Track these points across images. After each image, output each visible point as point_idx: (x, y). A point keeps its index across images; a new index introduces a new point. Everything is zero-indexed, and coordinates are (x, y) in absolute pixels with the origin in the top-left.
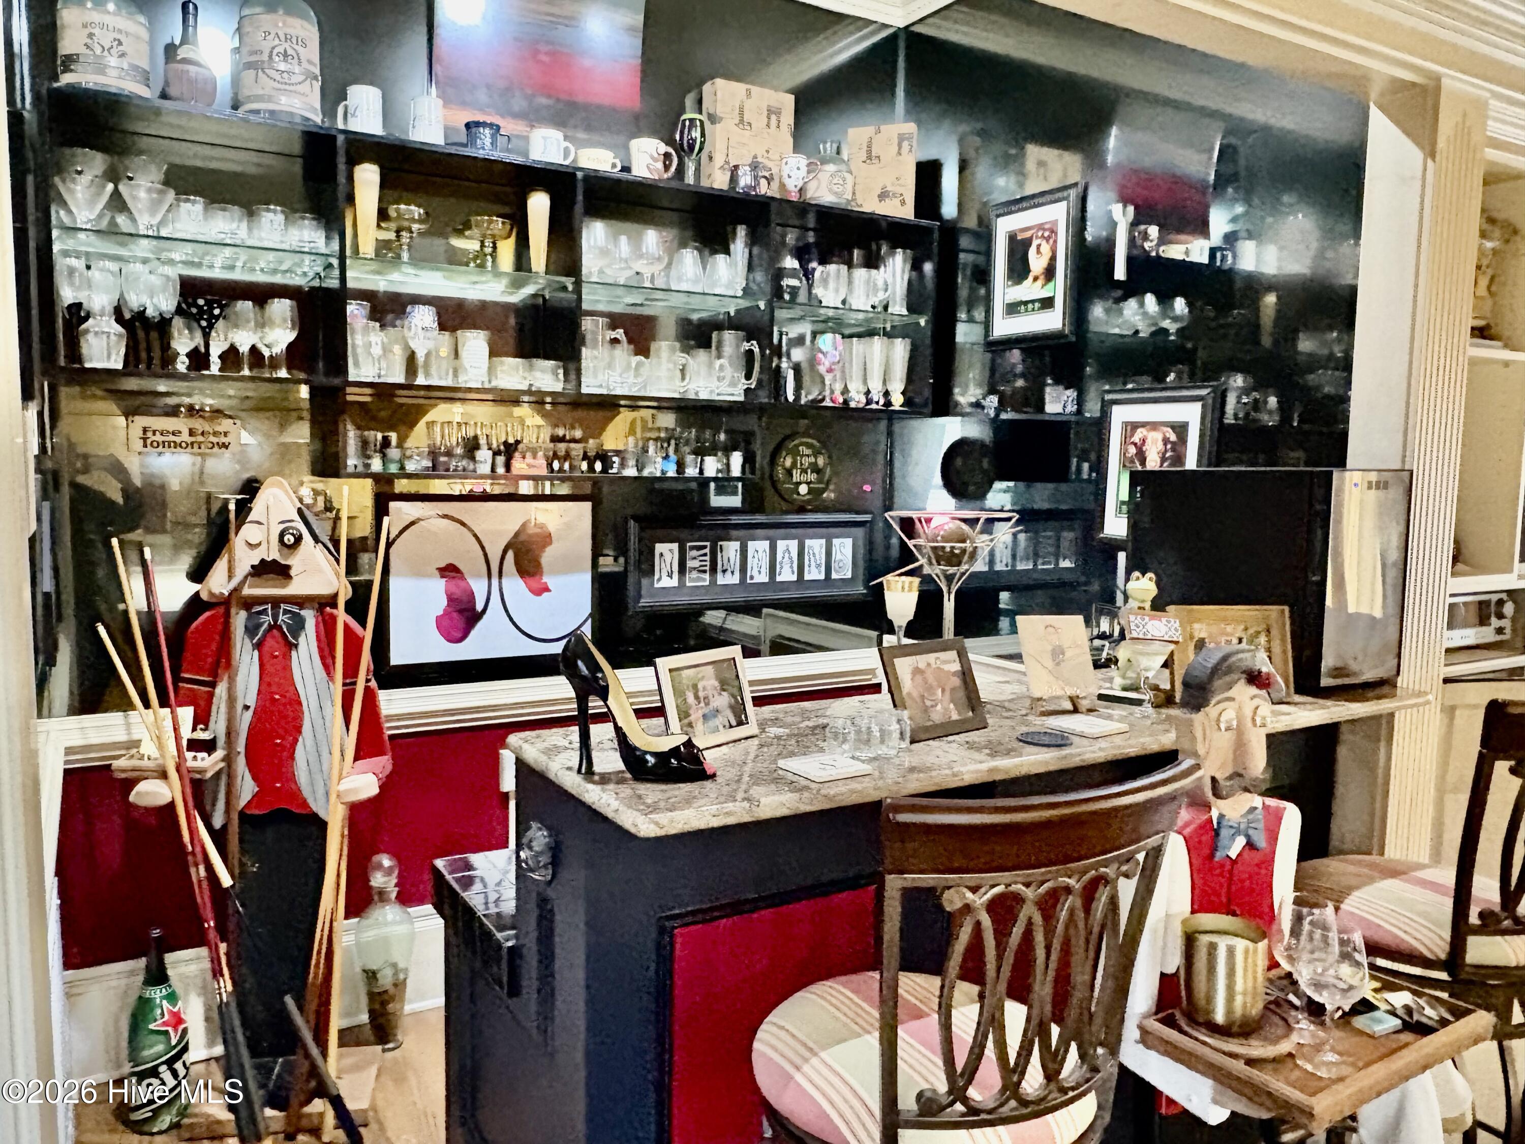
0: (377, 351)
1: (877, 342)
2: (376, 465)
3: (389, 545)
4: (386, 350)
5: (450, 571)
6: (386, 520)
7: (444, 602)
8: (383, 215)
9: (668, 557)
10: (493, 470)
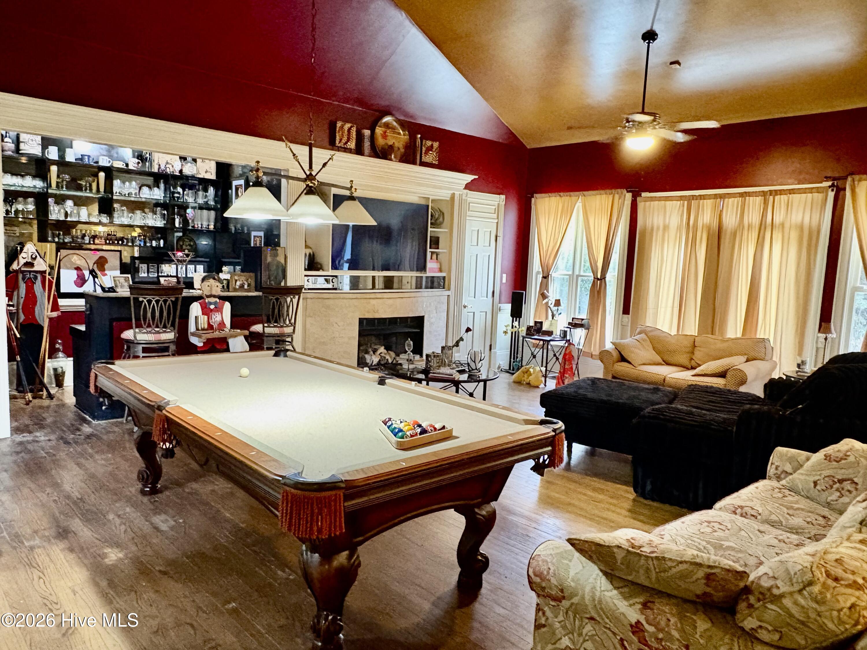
0: (57, 212)
1: (205, 212)
2: (56, 240)
3: (60, 261)
4: (59, 211)
5: (78, 269)
6: (59, 253)
7: (76, 277)
8: (58, 177)
9: (144, 268)
10: (90, 241)
